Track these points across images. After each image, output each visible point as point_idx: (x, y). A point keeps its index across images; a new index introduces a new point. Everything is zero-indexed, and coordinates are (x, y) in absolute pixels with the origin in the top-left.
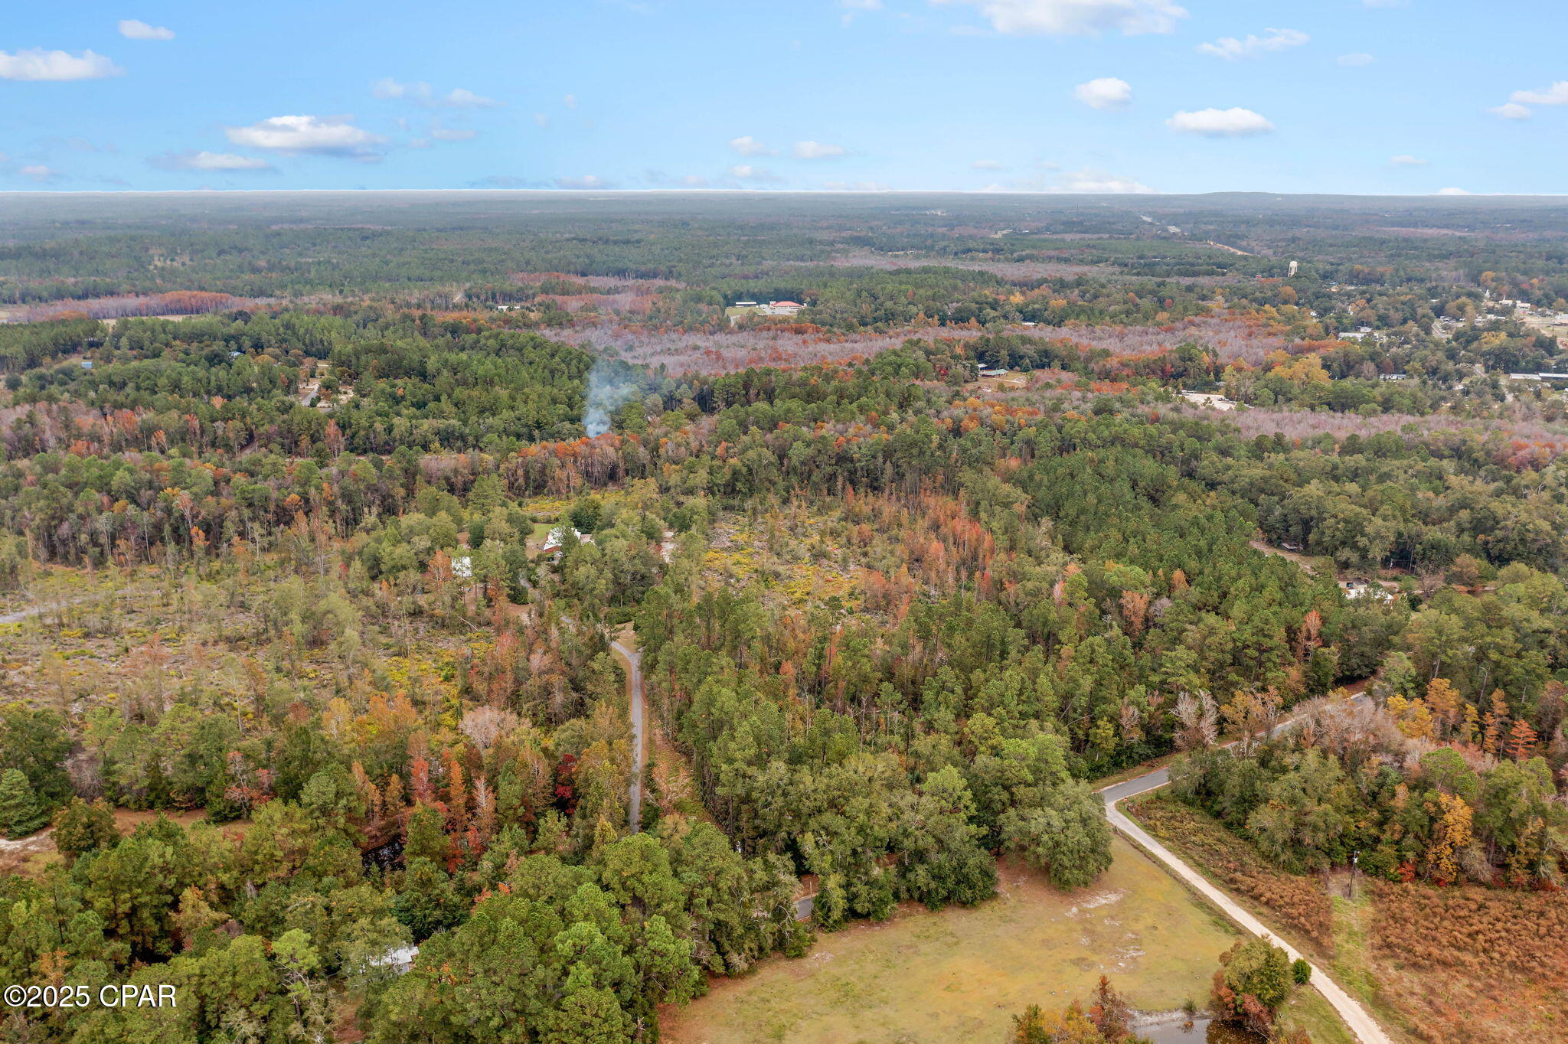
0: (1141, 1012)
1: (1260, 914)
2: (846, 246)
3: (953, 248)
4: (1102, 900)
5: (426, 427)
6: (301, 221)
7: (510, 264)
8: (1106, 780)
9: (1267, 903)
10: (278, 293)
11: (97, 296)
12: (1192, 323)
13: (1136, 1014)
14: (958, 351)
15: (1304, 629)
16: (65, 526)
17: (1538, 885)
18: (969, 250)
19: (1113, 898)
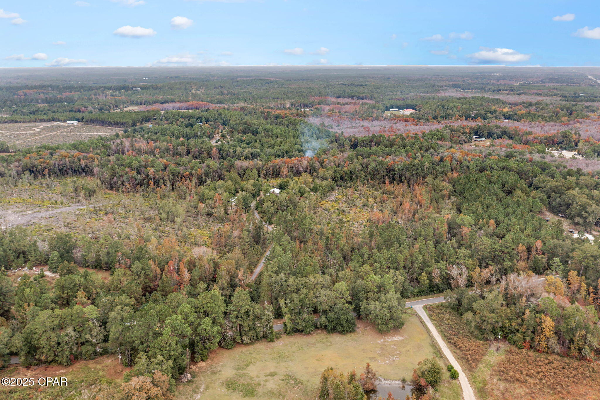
0: (385, 379)
1: (455, 352)
2: (447, 88)
3: (493, 89)
4: (395, 339)
5: (247, 151)
6: (249, 77)
7: (313, 93)
8: (425, 297)
9: (460, 348)
10: (226, 102)
11: (168, 103)
12: (578, 122)
13: (383, 380)
14: (467, 130)
15: (535, 247)
16: (115, 178)
17: (583, 358)
18: (500, 90)
19: (400, 338)
